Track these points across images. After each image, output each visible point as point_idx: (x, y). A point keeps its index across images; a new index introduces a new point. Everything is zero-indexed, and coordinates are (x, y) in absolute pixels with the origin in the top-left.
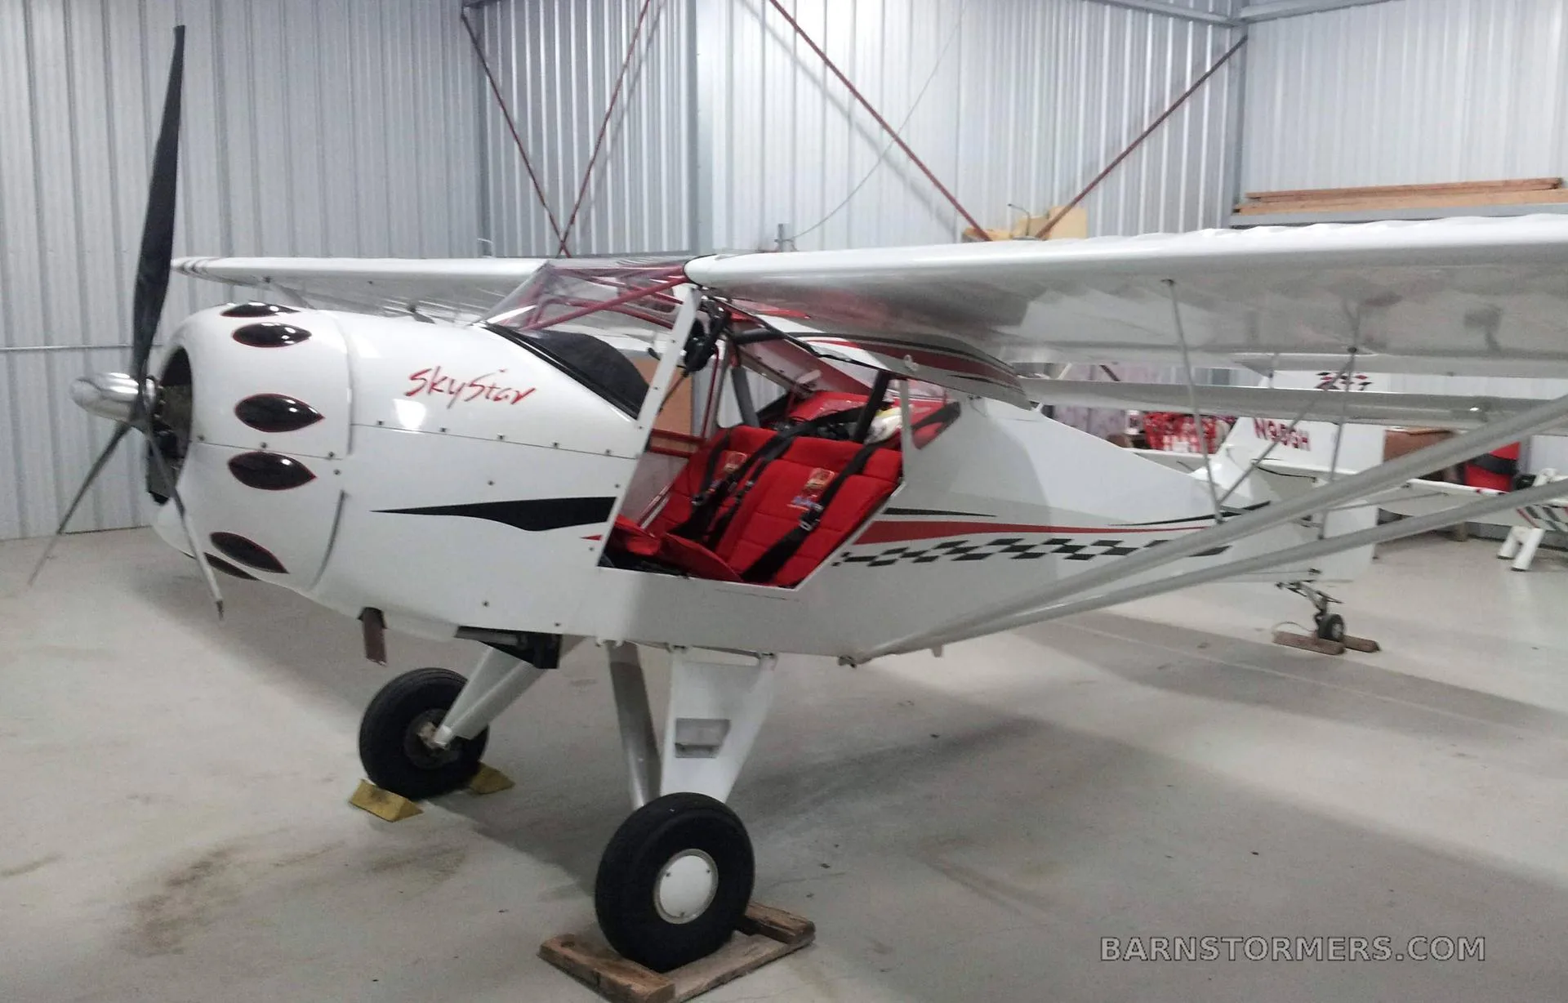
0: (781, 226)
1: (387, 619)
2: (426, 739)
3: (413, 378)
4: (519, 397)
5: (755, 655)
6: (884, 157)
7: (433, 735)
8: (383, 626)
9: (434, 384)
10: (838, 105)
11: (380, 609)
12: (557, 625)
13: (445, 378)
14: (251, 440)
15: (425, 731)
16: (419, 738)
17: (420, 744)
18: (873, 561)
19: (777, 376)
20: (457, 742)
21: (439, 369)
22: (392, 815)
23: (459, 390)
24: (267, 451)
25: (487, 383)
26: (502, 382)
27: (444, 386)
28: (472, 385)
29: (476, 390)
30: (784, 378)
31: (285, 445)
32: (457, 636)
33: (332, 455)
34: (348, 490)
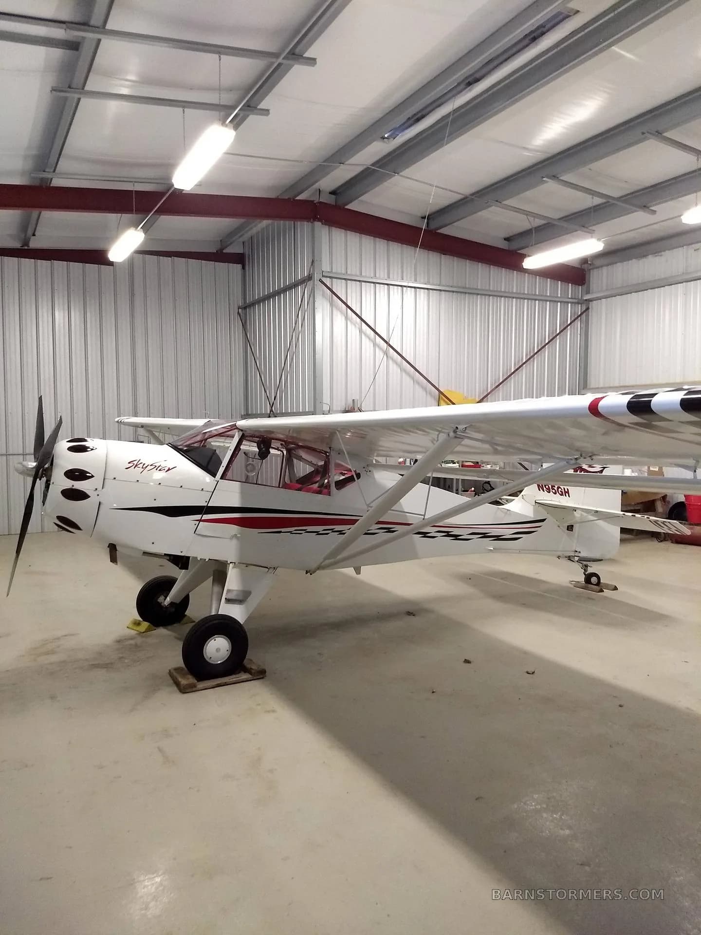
0: (353, 400)
1: (118, 548)
2: (161, 603)
3: (129, 463)
4: (169, 469)
5: (267, 568)
6: (403, 370)
7: (164, 602)
8: (116, 550)
9: (136, 465)
10: (381, 349)
11: (115, 544)
12: (182, 552)
13: (141, 463)
14: (69, 484)
15: (161, 599)
16: (158, 602)
17: (160, 604)
18: (318, 533)
19: (310, 463)
20: (172, 604)
21: (140, 460)
22: (144, 630)
23: (146, 467)
24: (73, 488)
25: (157, 465)
26: (163, 464)
27: (141, 466)
28: (151, 465)
29: (152, 467)
30: (313, 464)
31: (80, 485)
32: (143, 555)
33: (96, 489)
34: (101, 501)
